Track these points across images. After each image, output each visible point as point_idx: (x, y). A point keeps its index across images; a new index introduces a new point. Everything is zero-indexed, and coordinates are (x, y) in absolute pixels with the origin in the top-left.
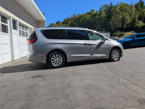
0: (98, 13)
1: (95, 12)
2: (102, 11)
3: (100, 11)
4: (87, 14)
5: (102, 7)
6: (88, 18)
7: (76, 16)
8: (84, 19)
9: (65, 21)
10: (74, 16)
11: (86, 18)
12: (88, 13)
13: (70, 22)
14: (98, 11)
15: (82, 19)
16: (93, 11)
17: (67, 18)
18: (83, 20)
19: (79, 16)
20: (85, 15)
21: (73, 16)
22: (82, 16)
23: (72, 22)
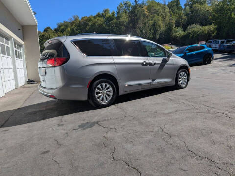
0: (116, 15)
1: (110, 14)
2: (121, 12)
3: (118, 12)
4: (97, 16)
5: (121, 6)
6: (100, 22)
7: (80, 19)
8: (94, 24)
9: (59, 27)
10: (76, 20)
11: (97, 22)
12: (99, 15)
13: (69, 29)
14: (115, 12)
15: (90, 24)
16: (106, 11)
17: (63, 22)
18: (92, 26)
19: (85, 19)
20: (95, 17)
21: (74, 19)
22: (89, 20)
23: (73, 29)
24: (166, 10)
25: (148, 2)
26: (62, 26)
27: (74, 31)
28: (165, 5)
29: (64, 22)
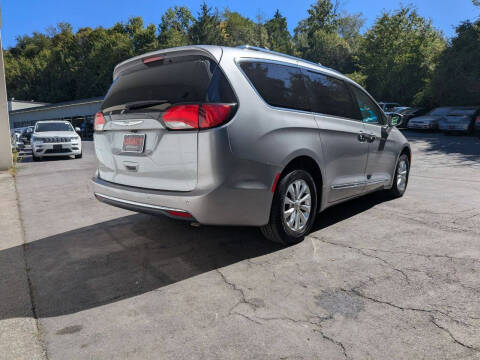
0: (157, 34)
1: (144, 29)
2: (169, 28)
3: (164, 28)
4: (115, 29)
5: (169, 16)
6: (121, 45)
7: (74, 32)
8: (108, 46)
9: (23, 45)
10: (65, 33)
11: (114, 44)
12: (119, 29)
13: (47, 52)
14: (157, 27)
15: (98, 45)
16: (136, 21)
17: (31, 36)
18: (102, 50)
19: (87, 34)
20: (109, 32)
21: (59, 31)
22: (95, 36)
23: (58, 53)
24: (263, 35)
25: (225, 15)
26: (29, 43)
27: (60, 58)
28: (260, 25)
29: (35, 34)
